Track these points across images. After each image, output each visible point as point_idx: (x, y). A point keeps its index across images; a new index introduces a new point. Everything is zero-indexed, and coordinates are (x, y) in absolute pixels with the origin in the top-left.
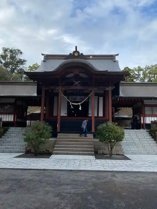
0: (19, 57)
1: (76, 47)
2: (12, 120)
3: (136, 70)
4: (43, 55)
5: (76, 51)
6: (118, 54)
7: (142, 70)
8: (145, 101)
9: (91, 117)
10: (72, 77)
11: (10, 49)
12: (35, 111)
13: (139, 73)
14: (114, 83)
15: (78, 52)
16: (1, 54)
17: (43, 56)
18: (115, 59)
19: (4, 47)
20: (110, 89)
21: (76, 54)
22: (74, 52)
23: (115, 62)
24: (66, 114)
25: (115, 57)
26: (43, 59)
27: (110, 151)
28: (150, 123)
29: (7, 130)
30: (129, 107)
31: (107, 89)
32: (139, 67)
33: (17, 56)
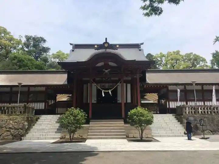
0: (42, 45)
1: (106, 39)
2: (43, 108)
3: (159, 57)
4: (71, 44)
5: (106, 42)
6: (143, 43)
7: (164, 56)
8: (169, 87)
9: (121, 104)
10: (102, 66)
11: (33, 36)
12: (62, 99)
13: (161, 59)
14: (141, 71)
15: (108, 43)
16: (24, 41)
17: (72, 46)
18: (140, 48)
19: (27, 35)
20: (138, 76)
21: (106, 45)
22: (104, 43)
23: (140, 50)
24: (95, 101)
25: (140, 46)
26: (72, 48)
27: (141, 135)
28: (175, 107)
29: (39, 118)
30: (154, 92)
31: (135, 77)
32: (161, 53)
33: (40, 44)
